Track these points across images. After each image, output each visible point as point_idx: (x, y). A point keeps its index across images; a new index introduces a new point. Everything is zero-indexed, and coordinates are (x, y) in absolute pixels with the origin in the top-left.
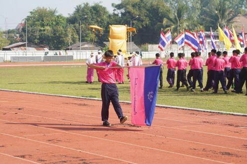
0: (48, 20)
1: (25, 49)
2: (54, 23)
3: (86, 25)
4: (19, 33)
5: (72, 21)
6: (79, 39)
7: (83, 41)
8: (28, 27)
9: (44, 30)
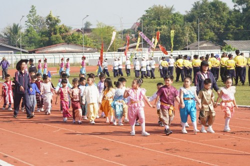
0: (164, 19)
1: (141, 50)
2: (171, 22)
3: (204, 23)
4: (134, 33)
5: (190, 18)
6: (198, 38)
7: (201, 39)
8: (144, 26)
9: (160, 30)
